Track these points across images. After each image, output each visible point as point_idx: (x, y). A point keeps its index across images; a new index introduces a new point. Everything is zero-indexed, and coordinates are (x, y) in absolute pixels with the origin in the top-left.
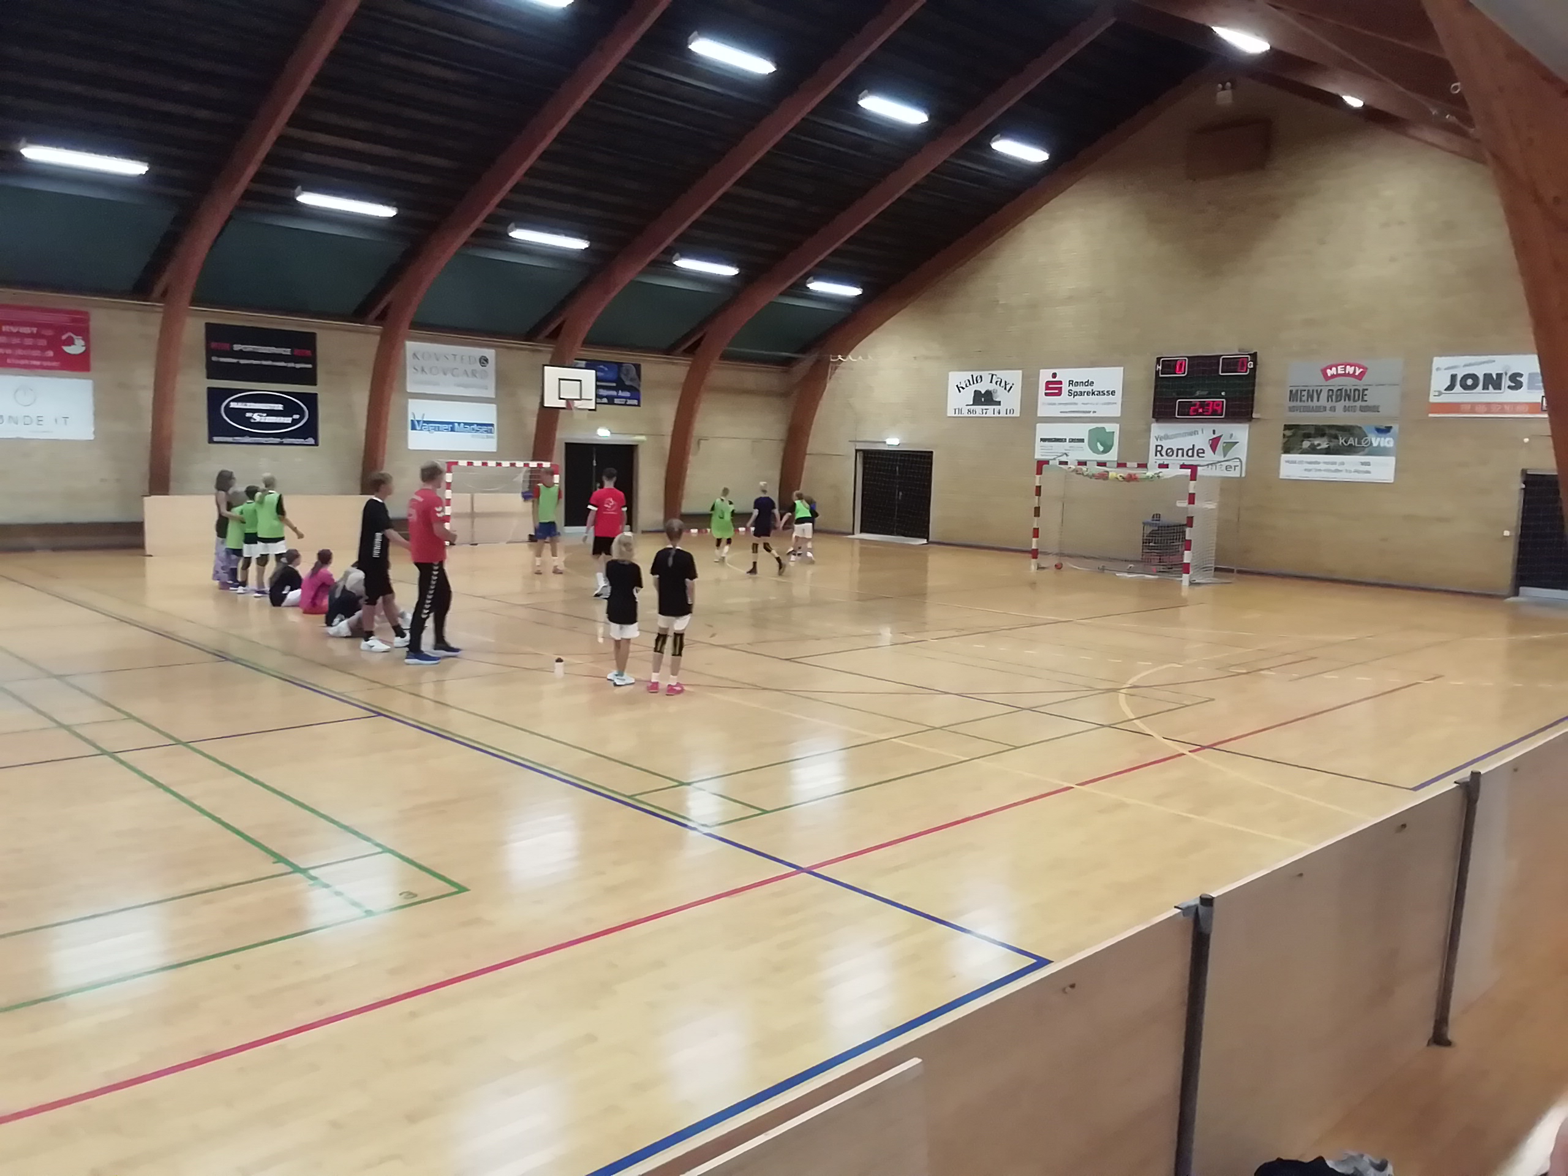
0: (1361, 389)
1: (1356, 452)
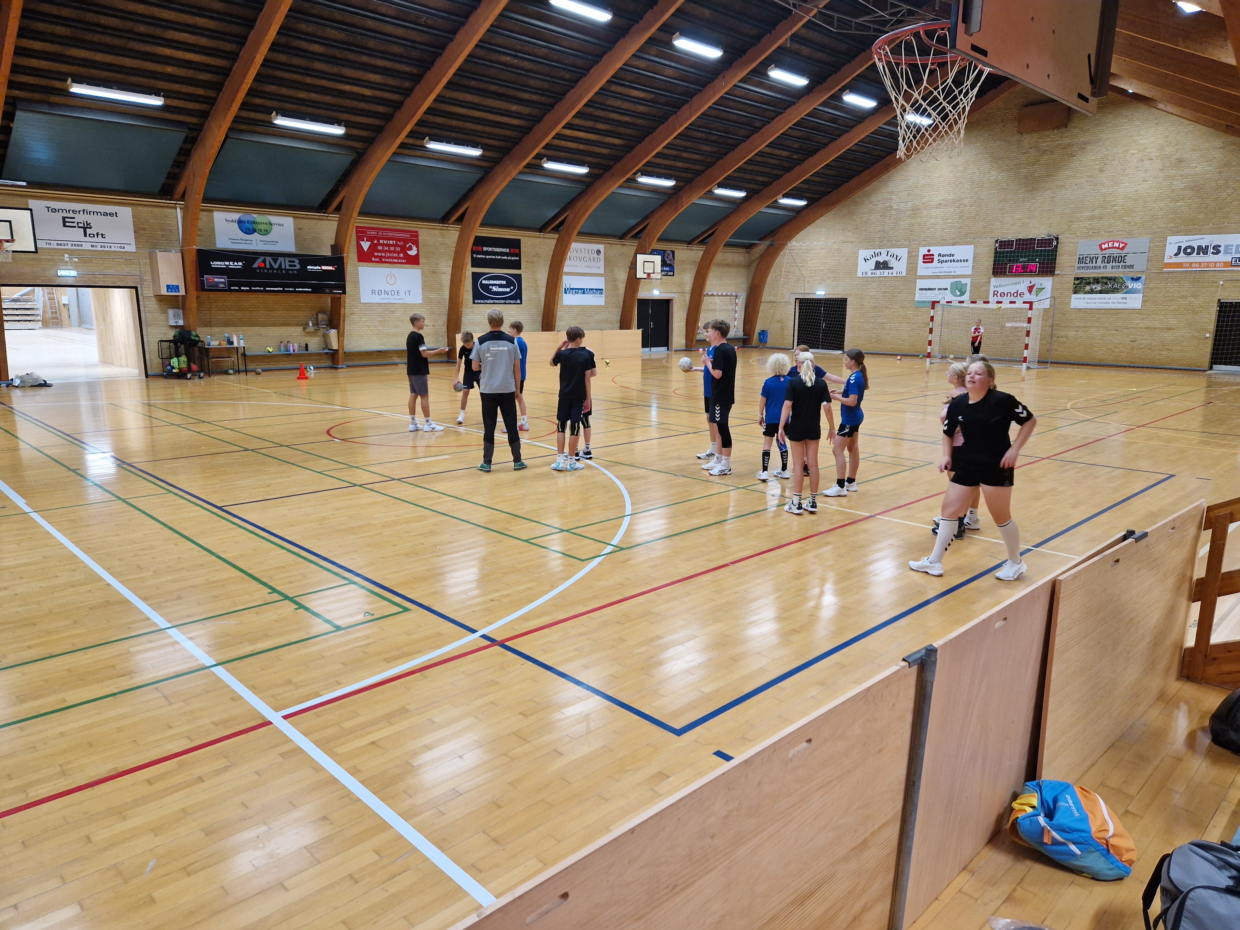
0: (1122, 255)
1: (1118, 292)
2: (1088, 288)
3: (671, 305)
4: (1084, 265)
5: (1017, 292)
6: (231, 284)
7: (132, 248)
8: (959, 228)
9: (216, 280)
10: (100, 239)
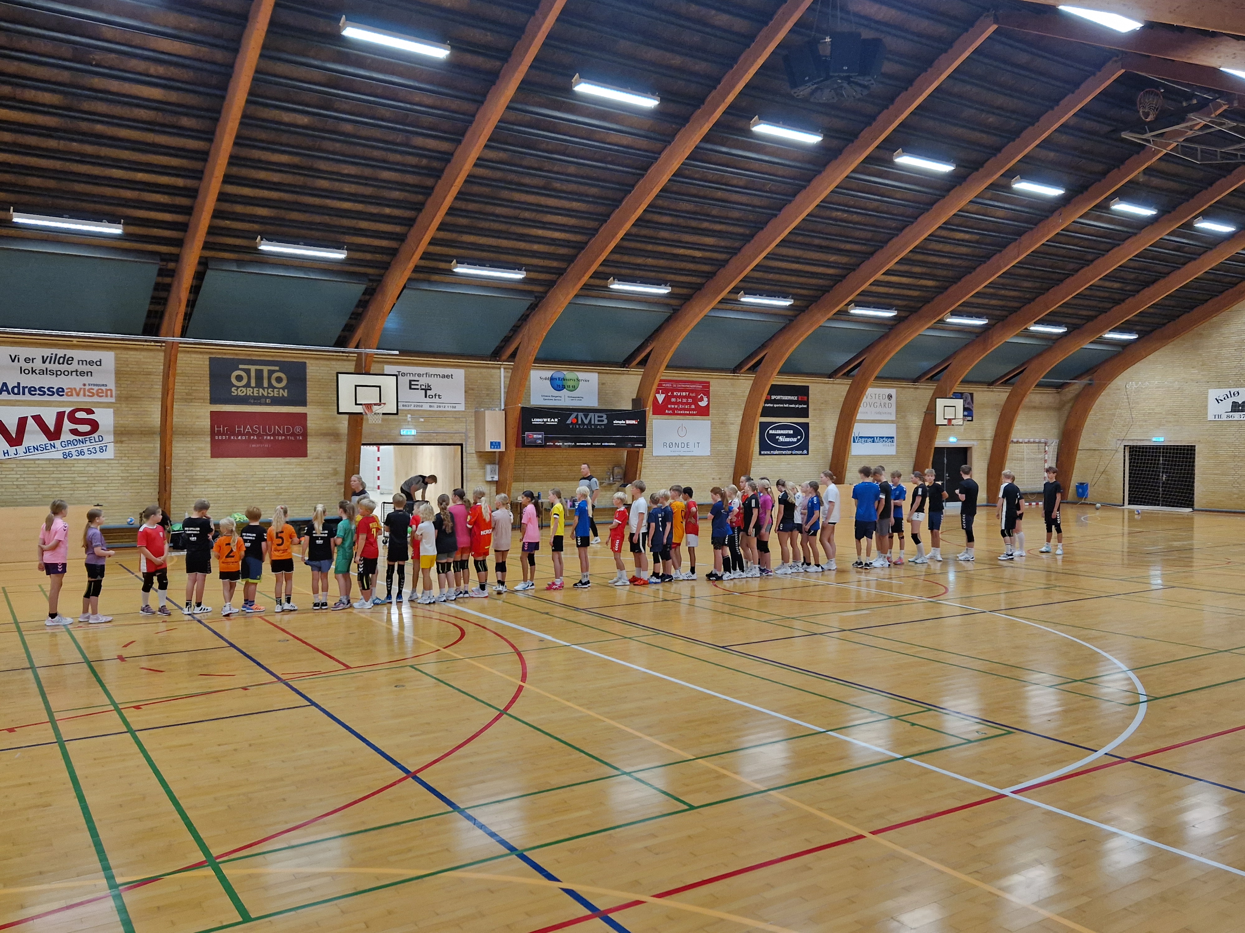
3: (968, 454)
6: (546, 439)
7: (461, 407)
9: (535, 436)
10: (437, 400)
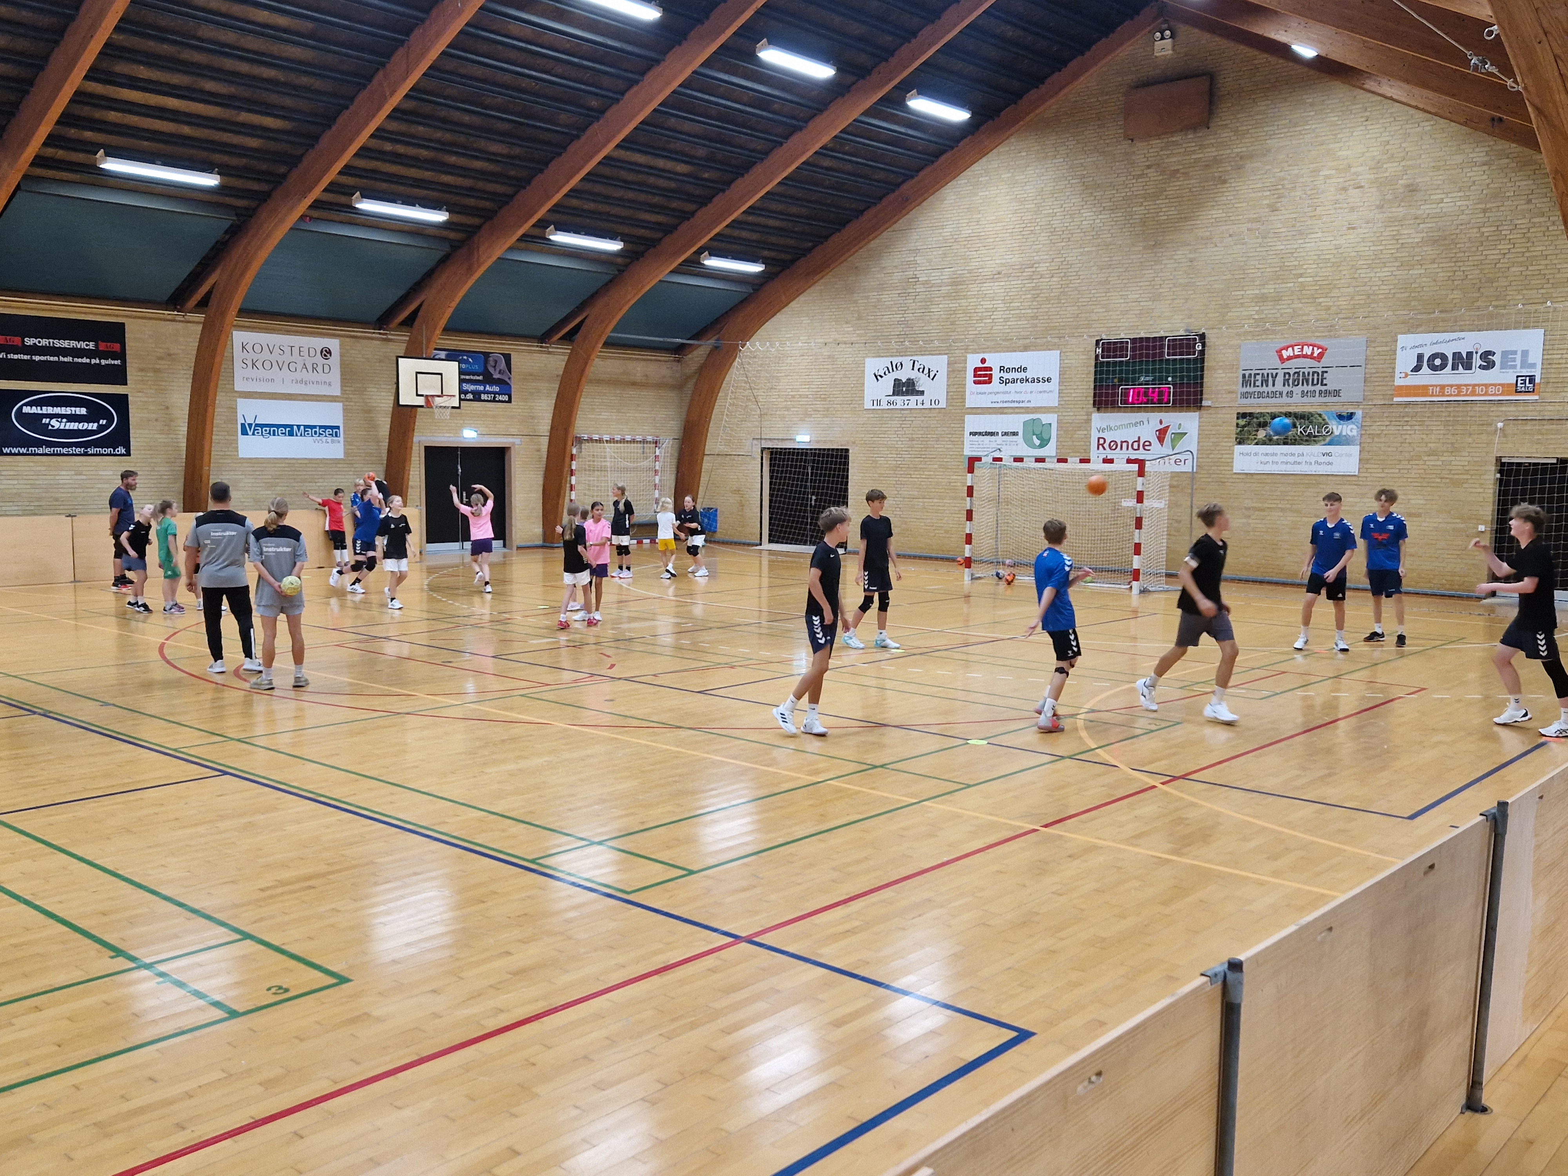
0: (1320, 371)
1: (1316, 442)
2: (1261, 434)
3: (506, 457)
4: (1252, 389)
5: (1138, 441)
8: (1035, 317)
